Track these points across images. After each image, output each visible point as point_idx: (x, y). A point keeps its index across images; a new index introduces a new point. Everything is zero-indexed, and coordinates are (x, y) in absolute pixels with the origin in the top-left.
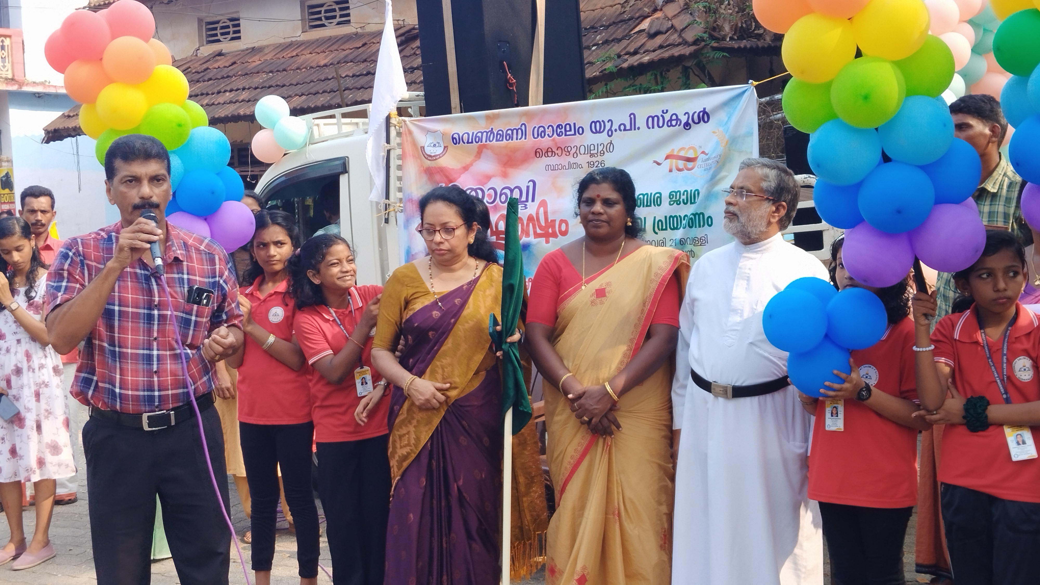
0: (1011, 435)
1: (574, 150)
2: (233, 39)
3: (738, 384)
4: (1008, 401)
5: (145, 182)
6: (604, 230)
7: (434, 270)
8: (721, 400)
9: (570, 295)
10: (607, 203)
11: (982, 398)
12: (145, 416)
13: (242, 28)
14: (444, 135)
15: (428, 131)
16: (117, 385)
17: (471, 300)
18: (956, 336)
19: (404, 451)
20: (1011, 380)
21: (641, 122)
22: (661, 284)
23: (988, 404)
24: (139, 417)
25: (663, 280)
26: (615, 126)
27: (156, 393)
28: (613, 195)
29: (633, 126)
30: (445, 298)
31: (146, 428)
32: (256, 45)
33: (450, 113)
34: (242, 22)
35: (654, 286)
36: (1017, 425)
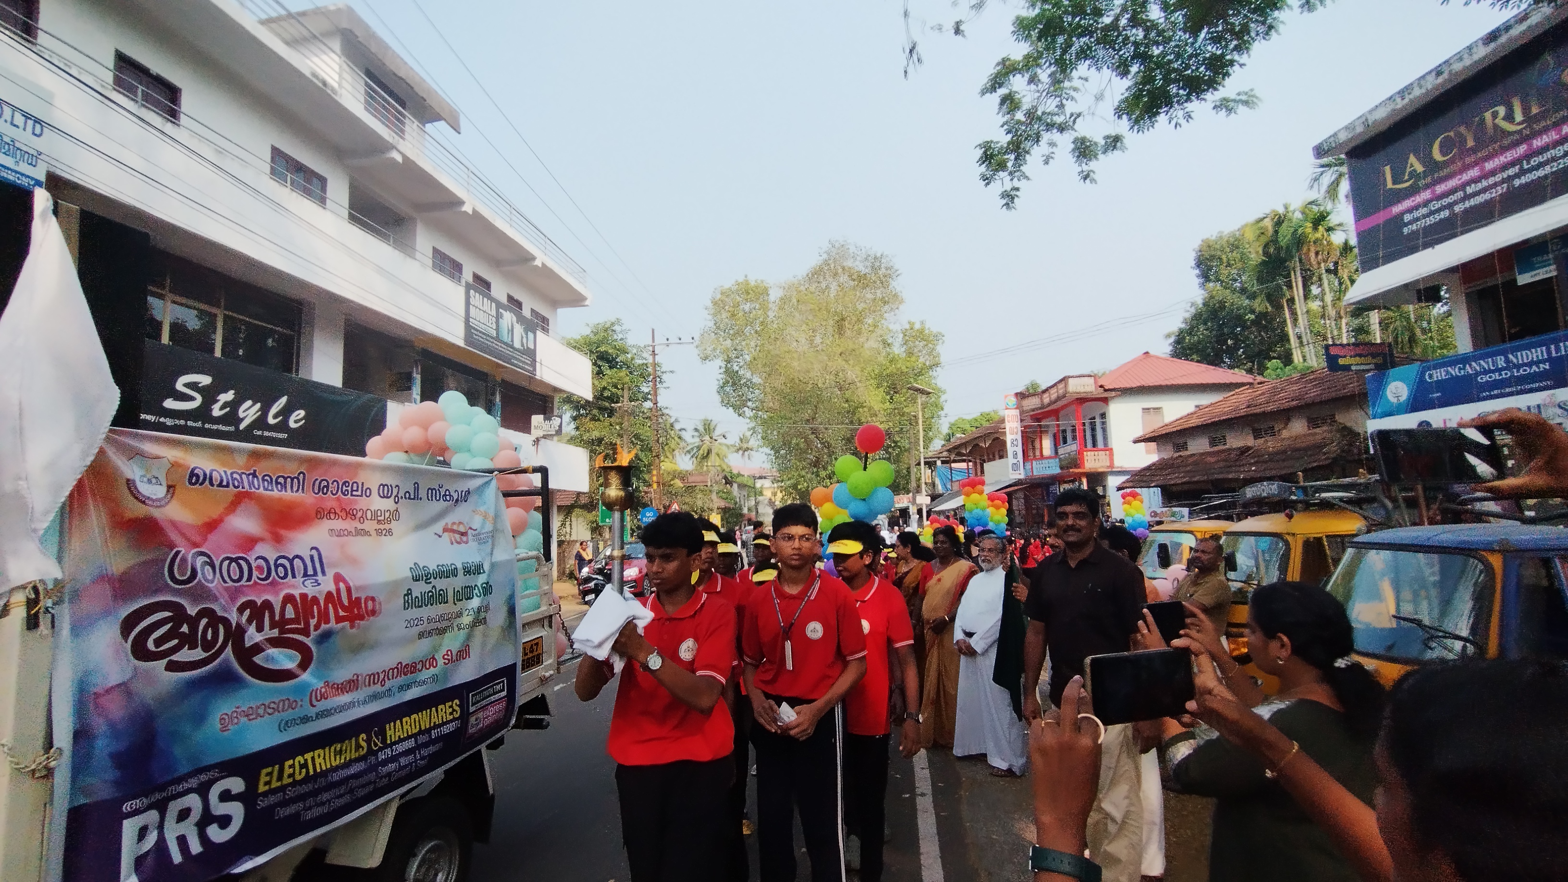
1: (360, 514)
14: (175, 466)
21: (423, 493)
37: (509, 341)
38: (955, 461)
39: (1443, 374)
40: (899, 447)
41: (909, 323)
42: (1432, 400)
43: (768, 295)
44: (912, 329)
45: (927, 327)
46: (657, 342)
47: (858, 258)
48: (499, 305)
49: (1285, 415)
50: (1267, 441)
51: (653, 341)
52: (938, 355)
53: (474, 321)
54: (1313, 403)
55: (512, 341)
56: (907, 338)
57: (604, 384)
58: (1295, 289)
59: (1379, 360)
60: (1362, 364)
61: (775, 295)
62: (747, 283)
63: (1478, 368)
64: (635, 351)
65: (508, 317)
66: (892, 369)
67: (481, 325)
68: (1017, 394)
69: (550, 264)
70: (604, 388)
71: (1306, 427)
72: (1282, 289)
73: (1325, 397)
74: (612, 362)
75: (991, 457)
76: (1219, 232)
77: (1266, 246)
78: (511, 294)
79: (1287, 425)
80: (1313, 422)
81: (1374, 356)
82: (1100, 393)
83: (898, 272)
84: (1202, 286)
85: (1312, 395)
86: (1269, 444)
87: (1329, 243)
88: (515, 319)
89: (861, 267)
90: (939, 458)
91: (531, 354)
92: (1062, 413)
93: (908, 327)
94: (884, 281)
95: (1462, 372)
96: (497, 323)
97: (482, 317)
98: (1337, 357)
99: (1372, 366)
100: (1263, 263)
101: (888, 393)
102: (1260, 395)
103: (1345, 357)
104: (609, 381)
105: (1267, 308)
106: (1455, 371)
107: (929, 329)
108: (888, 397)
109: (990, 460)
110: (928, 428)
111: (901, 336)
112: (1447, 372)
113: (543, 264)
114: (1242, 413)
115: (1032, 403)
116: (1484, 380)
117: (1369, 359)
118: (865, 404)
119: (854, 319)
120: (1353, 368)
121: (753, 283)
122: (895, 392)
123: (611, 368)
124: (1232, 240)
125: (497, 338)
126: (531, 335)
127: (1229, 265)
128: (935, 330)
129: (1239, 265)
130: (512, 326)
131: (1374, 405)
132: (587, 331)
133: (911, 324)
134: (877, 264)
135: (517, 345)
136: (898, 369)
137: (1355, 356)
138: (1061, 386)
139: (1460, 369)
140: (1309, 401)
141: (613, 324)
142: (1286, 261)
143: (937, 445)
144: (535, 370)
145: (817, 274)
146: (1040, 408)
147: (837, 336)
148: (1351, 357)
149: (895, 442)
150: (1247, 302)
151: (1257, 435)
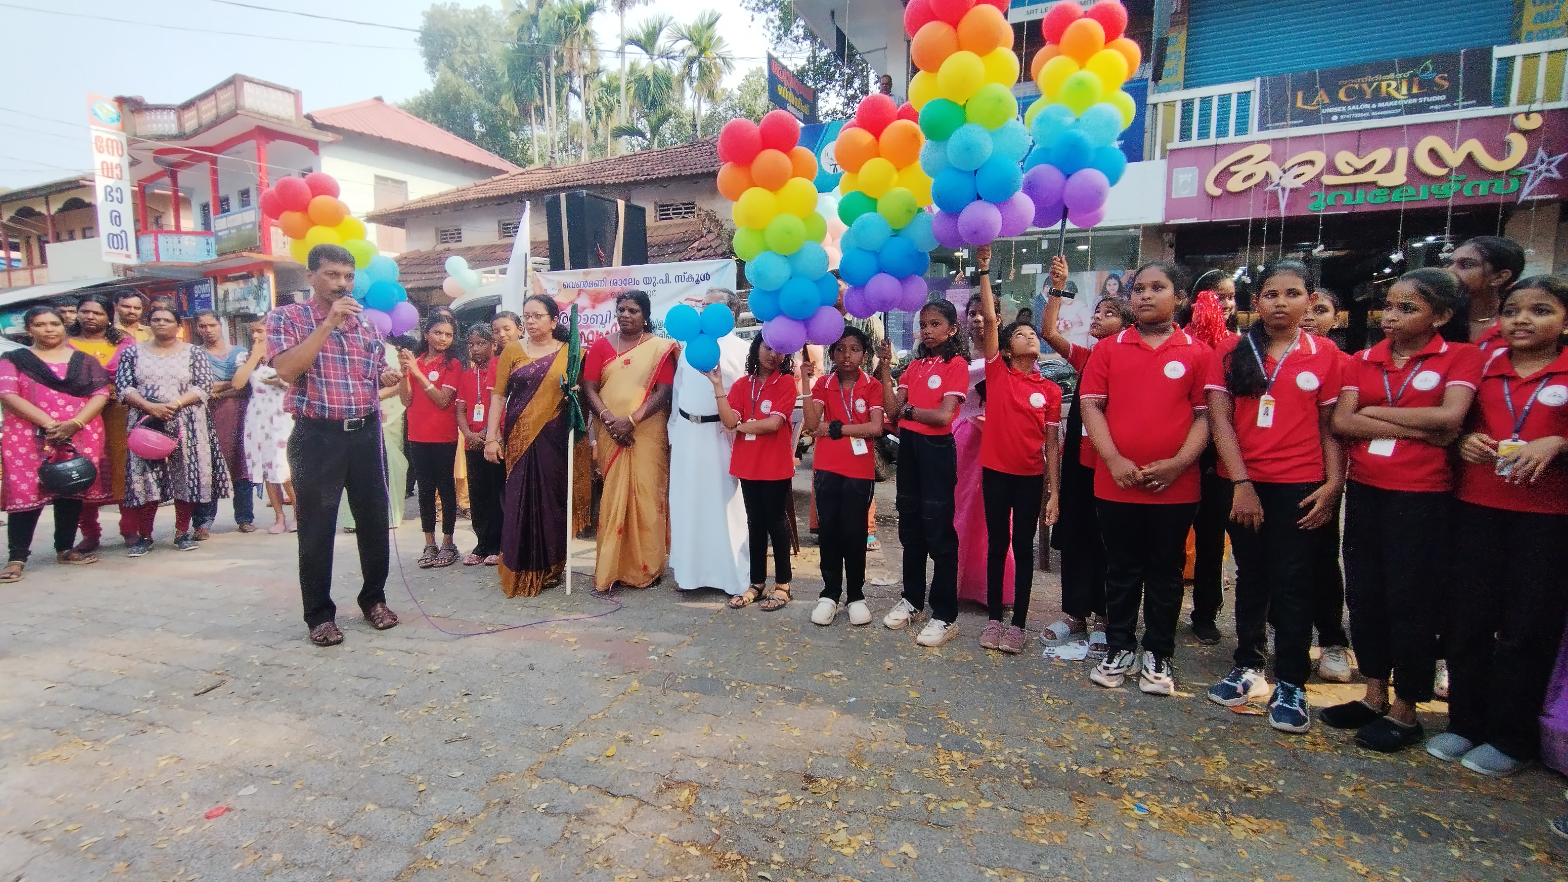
0: (854, 442)
2: (457, 241)
3: (704, 415)
4: (853, 423)
5: (343, 277)
6: (630, 327)
7: (530, 344)
8: (695, 424)
9: (608, 362)
10: (632, 311)
11: (839, 421)
12: (346, 421)
13: (462, 235)
14: (559, 282)
15: (549, 280)
16: (326, 401)
17: (554, 363)
18: (827, 387)
19: (514, 455)
20: (855, 412)
21: (672, 279)
22: (663, 358)
23: (843, 424)
24: (341, 422)
25: (665, 354)
26: (657, 281)
27: (354, 407)
28: (636, 307)
29: (667, 281)
30: (539, 361)
31: (346, 429)
32: (471, 245)
33: (564, 269)
34: (462, 231)
35: (659, 359)
36: (857, 436)
68: (119, 102)
72: (533, 90)
75: (62, 232)
80: (663, 211)
82: (304, 128)
85: (664, 171)
105: (513, 109)
109: (59, 238)
115: (156, 125)
127: (464, 51)
138: (229, 92)
146: (176, 138)
150: (484, 102)
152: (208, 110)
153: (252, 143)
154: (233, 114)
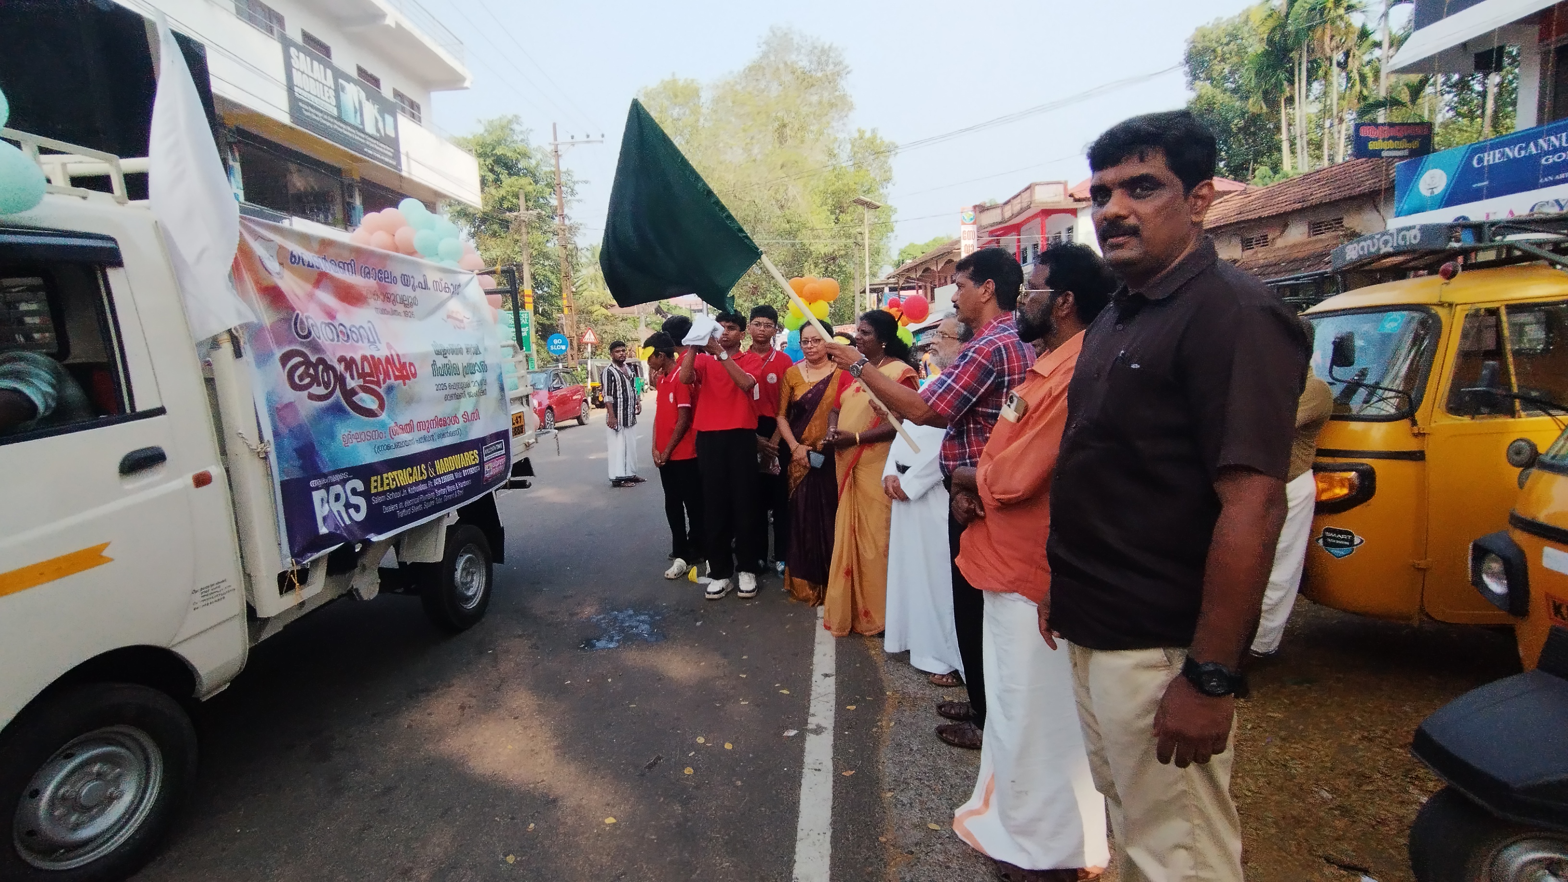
37: (357, 122)
38: (903, 289)
39: (1498, 156)
40: (844, 272)
41: (859, 131)
42: (1480, 190)
43: (699, 97)
44: (861, 138)
45: (879, 136)
46: (560, 140)
47: (803, 51)
48: (338, 74)
49: (1282, 220)
50: (1256, 252)
51: (555, 139)
52: (890, 170)
53: (301, 91)
54: (1321, 203)
55: (362, 123)
56: (856, 149)
57: (502, 192)
58: (1297, 85)
59: (1415, 144)
60: (1394, 149)
61: (706, 97)
62: (674, 81)
63: (1545, 146)
64: (539, 156)
65: (353, 94)
66: (839, 184)
67: (312, 98)
68: (975, 207)
69: (407, 25)
70: (503, 199)
71: (1306, 235)
72: (1282, 85)
73: (1337, 196)
74: (510, 168)
75: (943, 281)
76: (1217, 19)
77: (1274, 30)
78: (360, 65)
79: (1283, 232)
80: (1316, 228)
81: (1410, 139)
82: (1070, 204)
83: (848, 69)
84: (1191, 85)
85: (1318, 195)
86: (1260, 255)
87: (1348, 25)
88: (363, 95)
89: (803, 62)
90: (887, 284)
91: (393, 143)
92: (1023, 229)
93: (857, 135)
94: (831, 80)
95: (1523, 153)
96: (338, 98)
97: (311, 86)
98: (1368, 139)
99: (1406, 153)
100: (1266, 54)
101: (832, 213)
102: (1255, 199)
103: (1377, 139)
104: (509, 189)
105: (1261, 108)
106: (1512, 153)
107: (881, 138)
108: (833, 217)
109: (941, 285)
110: (876, 252)
111: (849, 146)
112: (1503, 154)
113: (397, 24)
114: (1233, 220)
115: (991, 218)
116: (1551, 161)
117: (1404, 144)
118: (808, 225)
119: (797, 126)
120: (1384, 154)
121: (681, 83)
122: (841, 211)
123: (510, 174)
124: (1230, 29)
125: (340, 119)
126: (389, 119)
127: (1223, 60)
128: (887, 139)
129: (1235, 59)
130: (360, 103)
131: (1400, 202)
132: (480, 130)
133: (861, 133)
134: (824, 58)
135: (370, 129)
136: (844, 185)
137: (1389, 139)
138: (1026, 195)
139: (1520, 149)
140: (1314, 202)
141: (510, 122)
142: (1291, 50)
143: (886, 271)
144: (399, 163)
145: (755, 71)
146: (1000, 223)
147: (777, 145)
148: (1384, 140)
149: (839, 266)
150: (1238, 103)
151: (1247, 244)
152: (1016, 206)
153: (1039, 220)
154: (1029, 207)
